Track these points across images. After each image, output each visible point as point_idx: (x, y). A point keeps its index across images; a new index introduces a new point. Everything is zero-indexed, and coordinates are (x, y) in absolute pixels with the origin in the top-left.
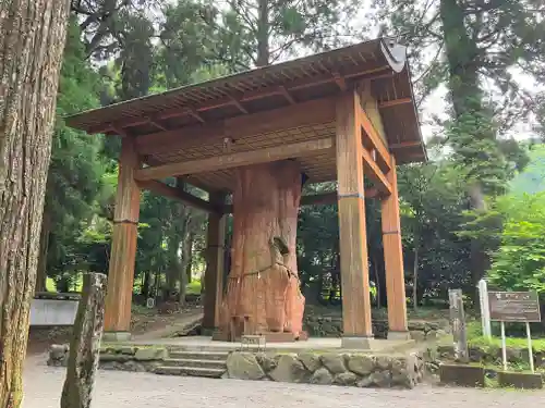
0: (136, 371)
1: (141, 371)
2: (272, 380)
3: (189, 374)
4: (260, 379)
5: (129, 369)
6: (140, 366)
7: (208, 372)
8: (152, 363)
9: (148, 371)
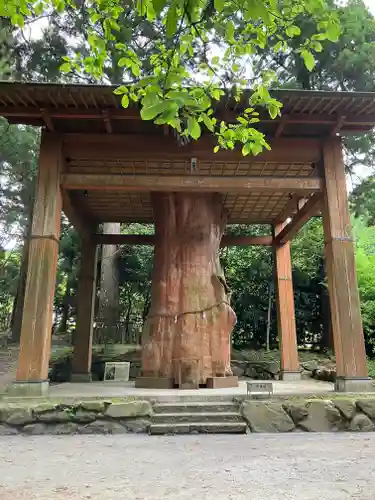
0: (110, 432)
1: (120, 432)
2: (305, 430)
3: (201, 431)
4: (291, 431)
5: (98, 431)
6: (117, 426)
7: (226, 427)
8: (137, 422)
9: (131, 431)
